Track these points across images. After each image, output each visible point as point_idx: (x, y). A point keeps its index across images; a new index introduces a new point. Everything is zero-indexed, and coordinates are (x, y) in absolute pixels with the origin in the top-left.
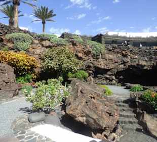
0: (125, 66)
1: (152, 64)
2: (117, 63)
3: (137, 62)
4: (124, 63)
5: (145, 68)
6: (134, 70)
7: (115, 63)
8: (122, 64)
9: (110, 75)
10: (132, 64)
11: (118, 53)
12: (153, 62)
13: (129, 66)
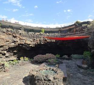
0: (15, 44)
1: (35, 44)
2: (8, 41)
3: (24, 42)
4: (14, 42)
5: (31, 45)
6: (24, 46)
7: (7, 41)
8: (13, 42)
9: (2, 50)
10: (21, 43)
11: (10, 34)
12: (35, 42)
13: (18, 44)
